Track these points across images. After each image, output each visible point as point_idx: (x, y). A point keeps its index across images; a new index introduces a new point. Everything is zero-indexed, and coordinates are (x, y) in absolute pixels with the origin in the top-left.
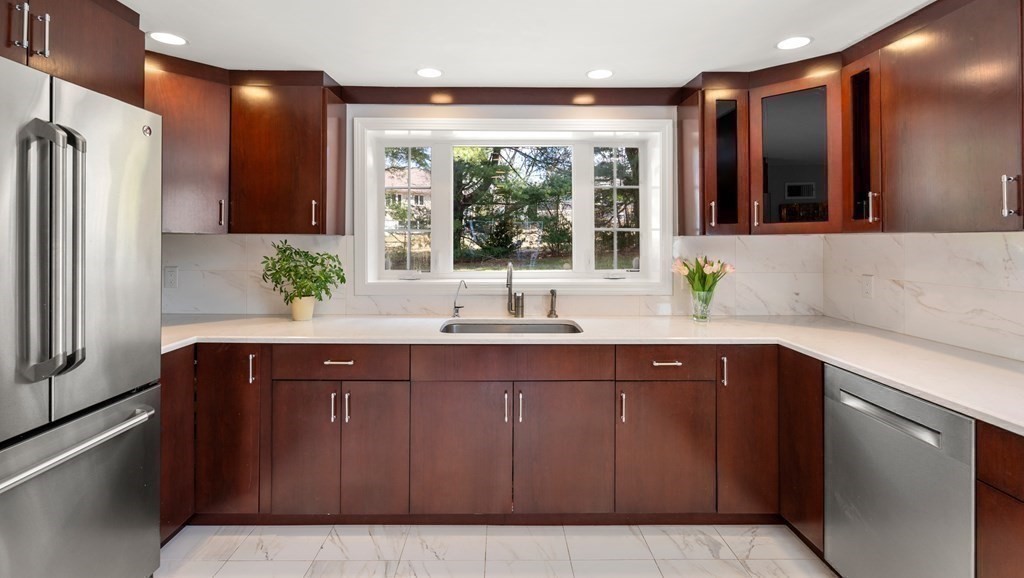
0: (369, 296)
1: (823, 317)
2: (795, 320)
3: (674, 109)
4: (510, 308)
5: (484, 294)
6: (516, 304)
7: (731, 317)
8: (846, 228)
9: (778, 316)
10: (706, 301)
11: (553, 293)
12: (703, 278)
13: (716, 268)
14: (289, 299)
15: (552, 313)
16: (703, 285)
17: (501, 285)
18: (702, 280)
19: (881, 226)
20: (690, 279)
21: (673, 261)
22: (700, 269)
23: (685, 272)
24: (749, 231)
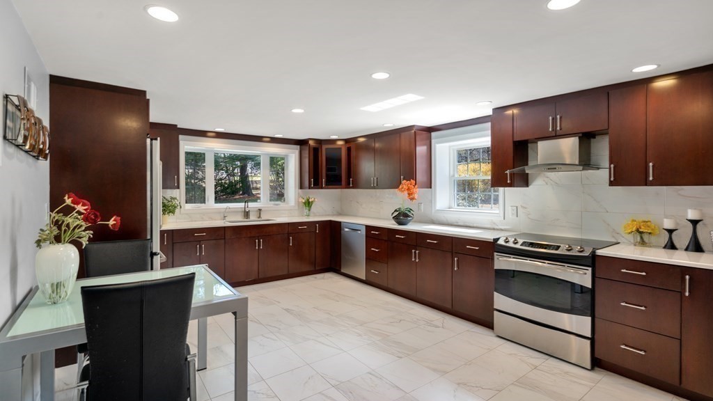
0: (187, 214)
1: (340, 214)
2: (333, 215)
3: (299, 147)
4: (244, 216)
5: (235, 212)
6: (247, 214)
7: (315, 216)
9: (328, 215)
10: (309, 210)
11: (260, 210)
12: (309, 202)
13: (313, 199)
15: (259, 217)
16: (309, 206)
17: (242, 208)
18: (308, 204)
20: (305, 203)
21: (299, 197)
22: (308, 200)
23: (304, 201)
24: (322, 188)
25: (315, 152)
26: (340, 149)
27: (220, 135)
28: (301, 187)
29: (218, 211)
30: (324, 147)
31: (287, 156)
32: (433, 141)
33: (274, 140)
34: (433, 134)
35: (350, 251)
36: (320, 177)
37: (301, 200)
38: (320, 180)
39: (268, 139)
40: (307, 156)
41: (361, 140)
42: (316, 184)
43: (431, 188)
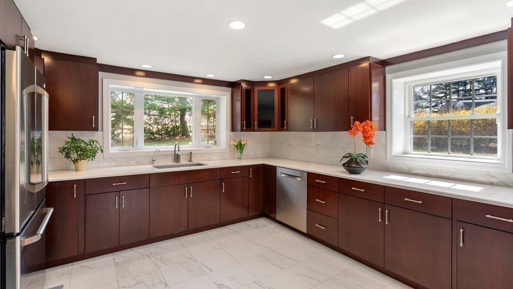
0: (111, 158)
1: (270, 156)
2: (263, 158)
3: (230, 88)
4: (175, 160)
5: (164, 155)
6: (177, 158)
7: (247, 158)
8: (279, 130)
9: (259, 157)
10: (241, 153)
11: (191, 153)
12: (241, 145)
13: (245, 142)
14: (75, 161)
15: (190, 160)
16: (241, 148)
17: (171, 151)
18: (240, 147)
19: (287, 130)
20: (237, 146)
21: (230, 140)
22: (240, 143)
23: (236, 144)
24: (254, 130)
25: (248, 94)
26: (272, 91)
27: (150, 74)
28: (233, 129)
29: (147, 155)
30: (256, 89)
31: (218, 98)
32: (388, 76)
33: (207, 82)
34: (388, 68)
35: (287, 197)
36: (252, 120)
37: (232, 142)
38: (252, 122)
39: (200, 81)
40: (239, 98)
41: (294, 81)
42: (248, 126)
43: (385, 130)
